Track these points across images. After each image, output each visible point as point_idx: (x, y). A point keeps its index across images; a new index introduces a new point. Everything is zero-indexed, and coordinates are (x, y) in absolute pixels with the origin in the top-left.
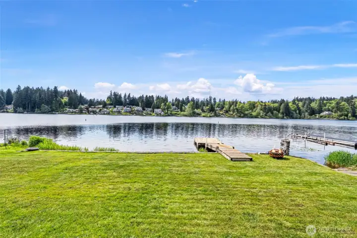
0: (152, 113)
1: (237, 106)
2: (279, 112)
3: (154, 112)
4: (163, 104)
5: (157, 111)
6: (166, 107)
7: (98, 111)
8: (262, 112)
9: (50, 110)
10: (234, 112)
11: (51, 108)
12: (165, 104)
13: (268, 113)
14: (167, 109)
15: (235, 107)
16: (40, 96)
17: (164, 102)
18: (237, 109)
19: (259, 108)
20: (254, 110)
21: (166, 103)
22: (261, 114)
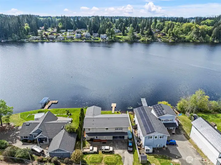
0: (98, 38)
1: (173, 31)
2: (210, 35)
3: (100, 37)
4: (107, 30)
5: (103, 36)
6: (110, 33)
7: (55, 37)
8: (195, 36)
9: (19, 38)
10: (170, 36)
11: (19, 36)
12: (109, 31)
13: (200, 36)
14: (111, 34)
15: (171, 32)
16: (10, 27)
17: (108, 28)
18: (173, 33)
19: (193, 32)
20: (188, 34)
21: (110, 29)
22: (194, 38)
